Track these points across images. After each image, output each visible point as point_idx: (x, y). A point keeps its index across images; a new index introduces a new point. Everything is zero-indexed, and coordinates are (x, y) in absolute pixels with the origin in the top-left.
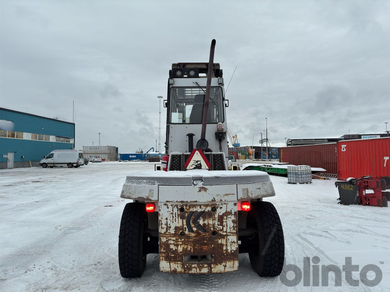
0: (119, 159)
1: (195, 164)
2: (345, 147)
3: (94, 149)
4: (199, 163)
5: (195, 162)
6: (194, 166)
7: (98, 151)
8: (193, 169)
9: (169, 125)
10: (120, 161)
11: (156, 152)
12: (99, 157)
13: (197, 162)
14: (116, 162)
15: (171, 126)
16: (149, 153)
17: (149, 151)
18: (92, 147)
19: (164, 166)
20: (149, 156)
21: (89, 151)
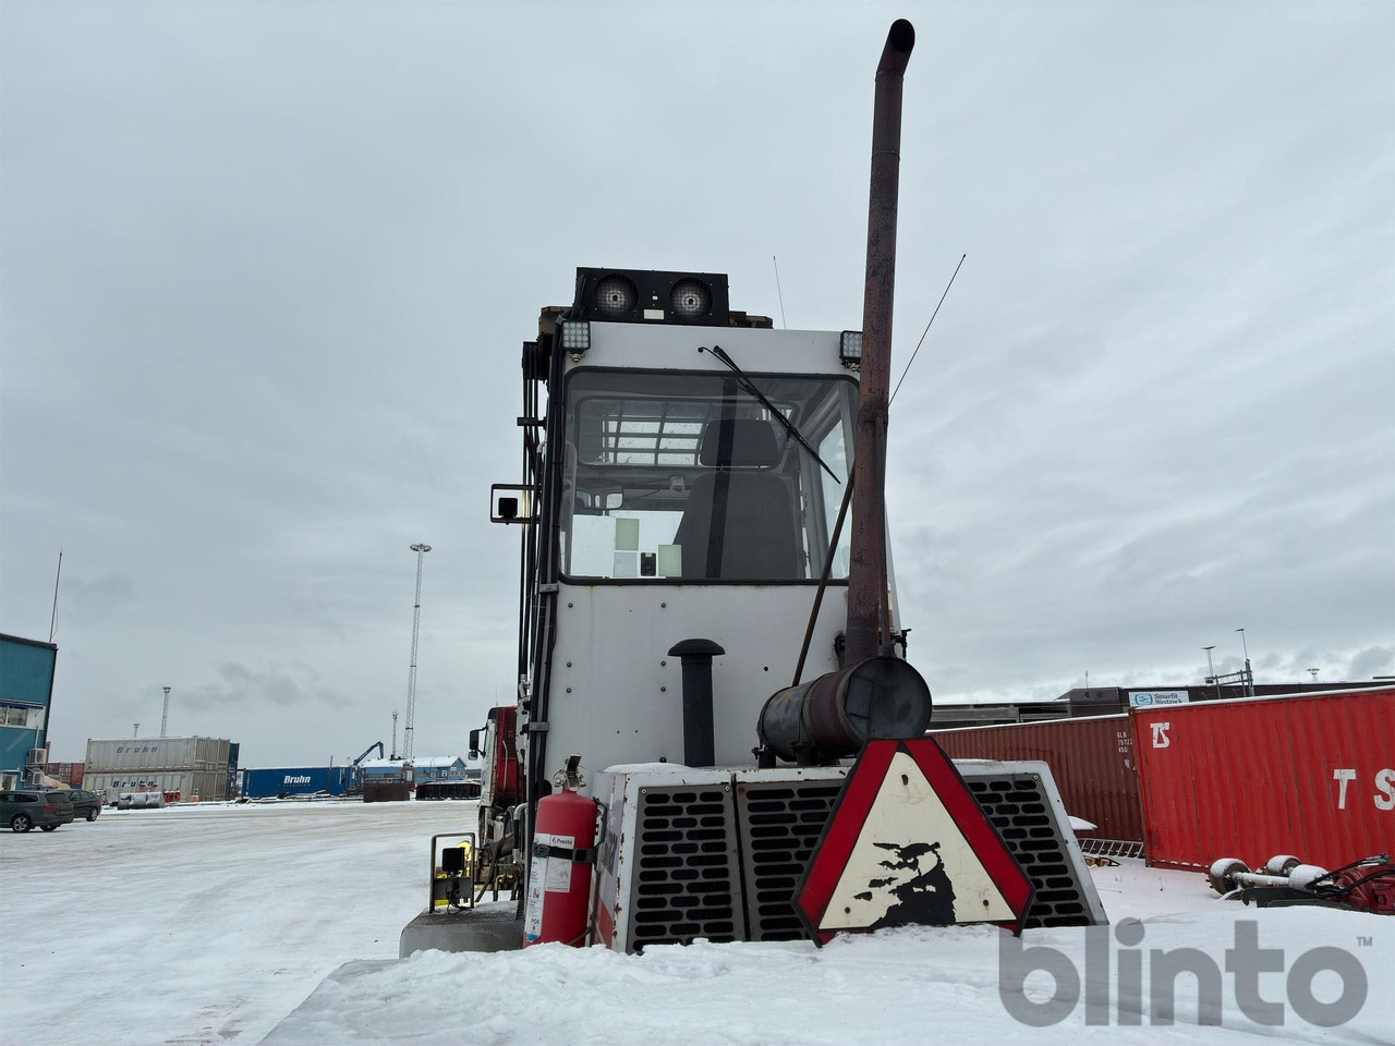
0: (240, 792)
1: (890, 873)
2: (1165, 731)
3: (136, 751)
4: (927, 863)
5: (895, 860)
6: (885, 900)
7: (151, 760)
8: (880, 924)
9: (553, 587)
10: (244, 801)
11: (392, 758)
12: (153, 786)
13: (911, 853)
14: (224, 806)
15: (568, 594)
16: (365, 764)
17: (365, 755)
18: (129, 745)
19: (553, 875)
20: (366, 776)
21: (113, 760)
